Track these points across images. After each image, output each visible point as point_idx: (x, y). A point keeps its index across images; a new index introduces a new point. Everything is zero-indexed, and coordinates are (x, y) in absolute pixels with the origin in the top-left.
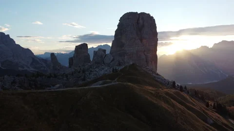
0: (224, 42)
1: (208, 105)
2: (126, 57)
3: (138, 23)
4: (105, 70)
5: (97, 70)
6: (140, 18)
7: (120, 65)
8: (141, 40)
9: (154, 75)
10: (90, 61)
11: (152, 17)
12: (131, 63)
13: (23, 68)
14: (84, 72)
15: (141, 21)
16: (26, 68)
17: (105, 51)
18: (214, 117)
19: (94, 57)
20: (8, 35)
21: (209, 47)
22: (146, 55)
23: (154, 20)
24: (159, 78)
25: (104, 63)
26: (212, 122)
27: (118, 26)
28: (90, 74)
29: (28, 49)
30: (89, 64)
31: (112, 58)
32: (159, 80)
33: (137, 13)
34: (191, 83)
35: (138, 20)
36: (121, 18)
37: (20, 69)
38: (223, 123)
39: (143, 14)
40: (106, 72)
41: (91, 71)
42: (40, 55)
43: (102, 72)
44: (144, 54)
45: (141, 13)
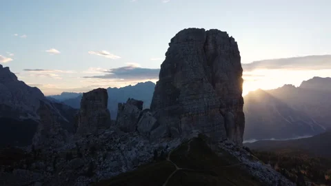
0: (316, 79)
2: (183, 119)
3: (205, 50)
4: (139, 147)
6: (210, 40)
7: (170, 135)
8: (214, 83)
11: (232, 39)
12: (195, 133)
13: (27, 116)
14: (94, 150)
15: (211, 46)
16: (30, 116)
17: (140, 104)
20: (8, 68)
21: (296, 86)
22: (224, 115)
23: (235, 45)
25: (137, 130)
27: (166, 54)
28: (105, 157)
29: (35, 88)
31: (154, 120)
33: (203, 30)
35: (206, 43)
36: (172, 40)
37: (22, 117)
39: (215, 32)
41: (109, 149)
42: (55, 96)
44: (221, 113)
45: (211, 30)
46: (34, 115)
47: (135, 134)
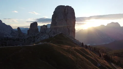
0: (112, 23)
1: (100, 56)
2: (58, 30)
4: (46, 37)
5: (42, 37)
6: (66, 9)
7: (54, 34)
8: (66, 21)
9: (73, 39)
10: (39, 31)
11: (73, 8)
12: (60, 33)
14: (34, 37)
15: (66, 10)
16: (8, 36)
18: (102, 62)
19: (41, 29)
21: (105, 26)
24: (75, 41)
25: (45, 33)
26: (100, 65)
27: (54, 13)
28: (37, 39)
29: (9, 26)
30: (38, 33)
31: (50, 30)
32: (75, 42)
33: (64, 6)
34: (95, 44)
36: (55, 9)
37: (5, 36)
38: (106, 66)
40: (47, 38)
41: (38, 37)
43: (44, 38)
44: (68, 28)
45: (67, 6)
46: (9, 35)
47: (45, 34)
